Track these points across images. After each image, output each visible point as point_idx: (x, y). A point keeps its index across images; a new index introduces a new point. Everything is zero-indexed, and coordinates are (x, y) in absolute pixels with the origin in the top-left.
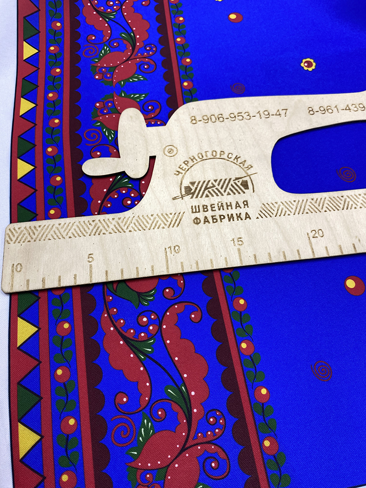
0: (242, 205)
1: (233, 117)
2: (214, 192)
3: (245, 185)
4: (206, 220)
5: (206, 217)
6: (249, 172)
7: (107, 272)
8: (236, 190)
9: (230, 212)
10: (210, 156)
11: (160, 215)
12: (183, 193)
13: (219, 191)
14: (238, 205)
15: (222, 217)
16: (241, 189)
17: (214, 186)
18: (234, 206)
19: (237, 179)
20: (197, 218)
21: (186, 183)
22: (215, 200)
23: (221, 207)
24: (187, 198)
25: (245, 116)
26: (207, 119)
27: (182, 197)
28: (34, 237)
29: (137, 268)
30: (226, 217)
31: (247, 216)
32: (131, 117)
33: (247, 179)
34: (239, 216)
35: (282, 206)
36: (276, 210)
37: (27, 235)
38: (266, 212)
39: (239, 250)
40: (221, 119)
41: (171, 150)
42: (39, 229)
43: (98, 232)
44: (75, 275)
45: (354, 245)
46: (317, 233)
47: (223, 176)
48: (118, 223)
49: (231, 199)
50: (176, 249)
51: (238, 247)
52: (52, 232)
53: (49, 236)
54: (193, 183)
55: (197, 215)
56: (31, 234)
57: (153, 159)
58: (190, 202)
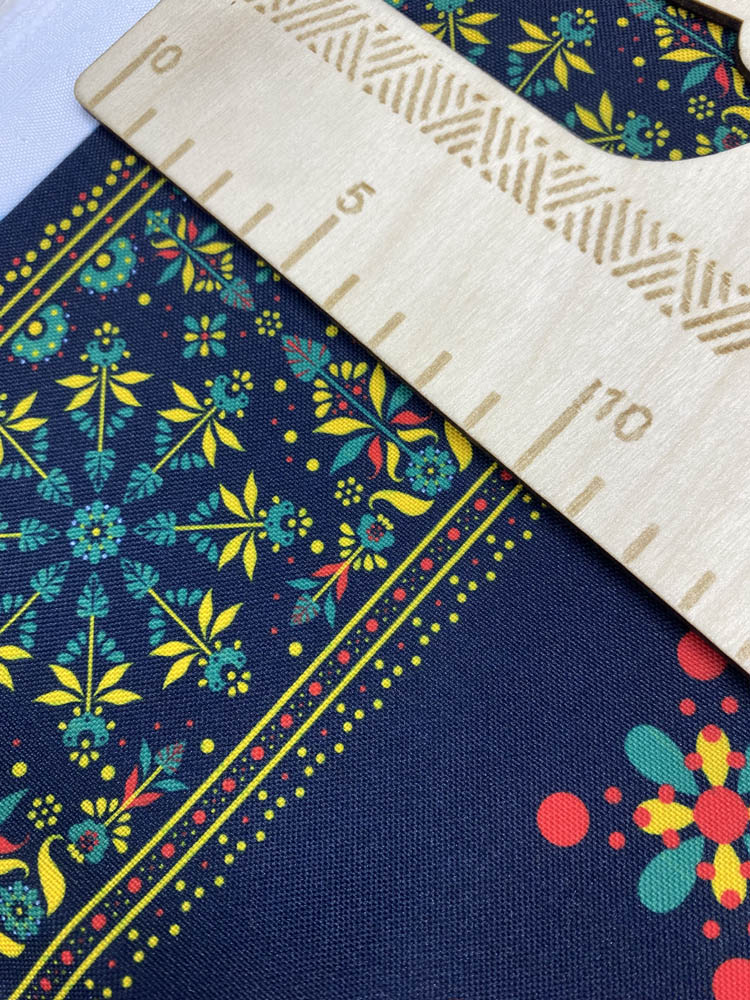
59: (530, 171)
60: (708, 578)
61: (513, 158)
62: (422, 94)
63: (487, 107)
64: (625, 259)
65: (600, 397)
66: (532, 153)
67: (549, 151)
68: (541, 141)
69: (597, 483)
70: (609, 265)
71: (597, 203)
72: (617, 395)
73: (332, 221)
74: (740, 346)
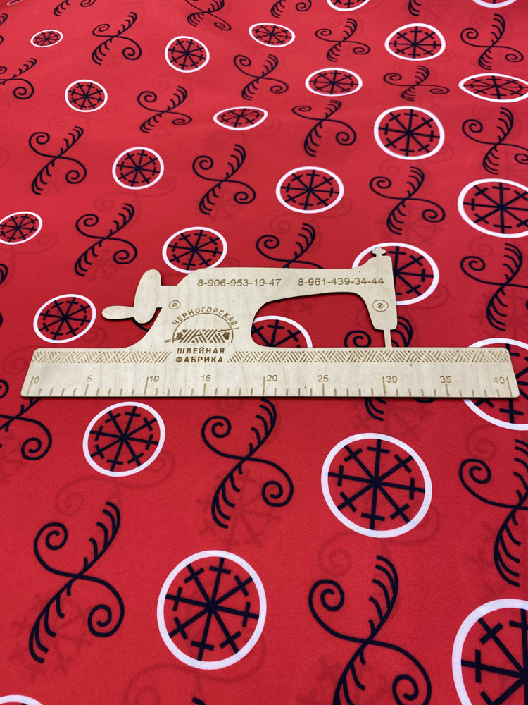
0: (219, 351)
1: (233, 283)
2: (200, 339)
3: (226, 336)
4: (187, 360)
5: (187, 358)
6: (233, 327)
7: (98, 390)
8: (218, 339)
9: (208, 355)
10: (205, 311)
11: (151, 352)
12: (175, 337)
13: (204, 339)
14: (216, 351)
15: (200, 359)
16: (222, 339)
17: (201, 334)
18: (212, 351)
19: (221, 331)
20: (179, 357)
21: (180, 330)
22: (199, 345)
23: (202, 351)
24: (177, 342)
25: (244, 283)
26: (211, 283)
27: (173, 341)
28: (53, 359)
29: (122, 390)
30: (204, 359)
31: (221, 360)
32: (151, 277)
33: (230, 331)
34: (214, 359)
35: (251, 355)
36: (245, 357)
37: (48, 357)
38: (236, 358)
39: (205, 384)
40: (223, 284)
41: (175, 305)
42: (58, 354)
43: (100, 361)
44: (75, 390)
45: (299, 390)
46: (272, 378)
47: (211, 327)
48: (117, 356)
49: (212, 346)
50: (156, 379)
51: (205, 382)
52: (67, 357)
53: (64, 360)
54: (185, 331)
55: (181, 355)
56: (52, 357)
57: (158, 310)
58: (179, 344)
59: (116, 357)
60: (181, 390)
61: (112, 357)
62: (89, 357)
63: (102, 352)
64: (140, 360)
65: (150, 379)
66: (114, 355)
68: (115, 352)
69: (157, 390)
70: (138, 362)
71: (130, 355)
72: (152, 377)
73: (88, 384)
74: (165, 360)
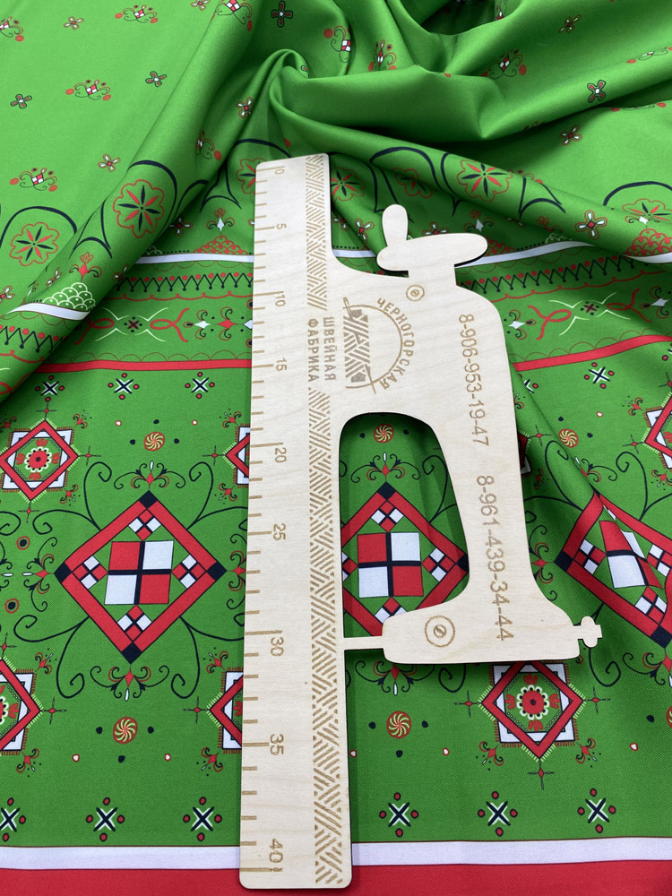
0: (329, 373)
2: (352, 342)
3: (358, 378)
4: (312, 333)
9: (322, 359)
10: (406, 338)
11: (325, 285)
12: (352, 309)
13: (351, 348)
14: (330, 368)
15: (315, 350)
16: (352, 373)
17: (359, 342)
18: (329, 364)
19: (368, 369)
20: (317, 323)
22: (340, 343)
23: (329, 349)
24: (345, 313)
26: (468, 336)
27: (347, 307)
28: (311, 177)
29: (264, 267)
30: (315, 355)
31: (312, 378)
33: (367, 382)
34: (314, 368)
35: (324, 418)
36: (319, 411)
43: (310, 229)
44: (265, 216)
46: (281, 456)
47: (374, 353)
49: (339, 361)
50: (281, 301)
51: (276, 364)
53: (310, 190)
54: (365, 319)
55: (321, 324)
56: (315, 175)
57: (404, 274)
59: (316, 245)
60: (263, 337)
61: (316, 240)
62: (315, 215)
63: (323, 227)
64: (312, 275)
65: (281, 295)
67: (324, 244)
68: (324, 241)
69: (264, 308)
70: (308, 274)
71: (320, 261)
72: (283, 296)
73: (273, 227)
74: (313, 305)
